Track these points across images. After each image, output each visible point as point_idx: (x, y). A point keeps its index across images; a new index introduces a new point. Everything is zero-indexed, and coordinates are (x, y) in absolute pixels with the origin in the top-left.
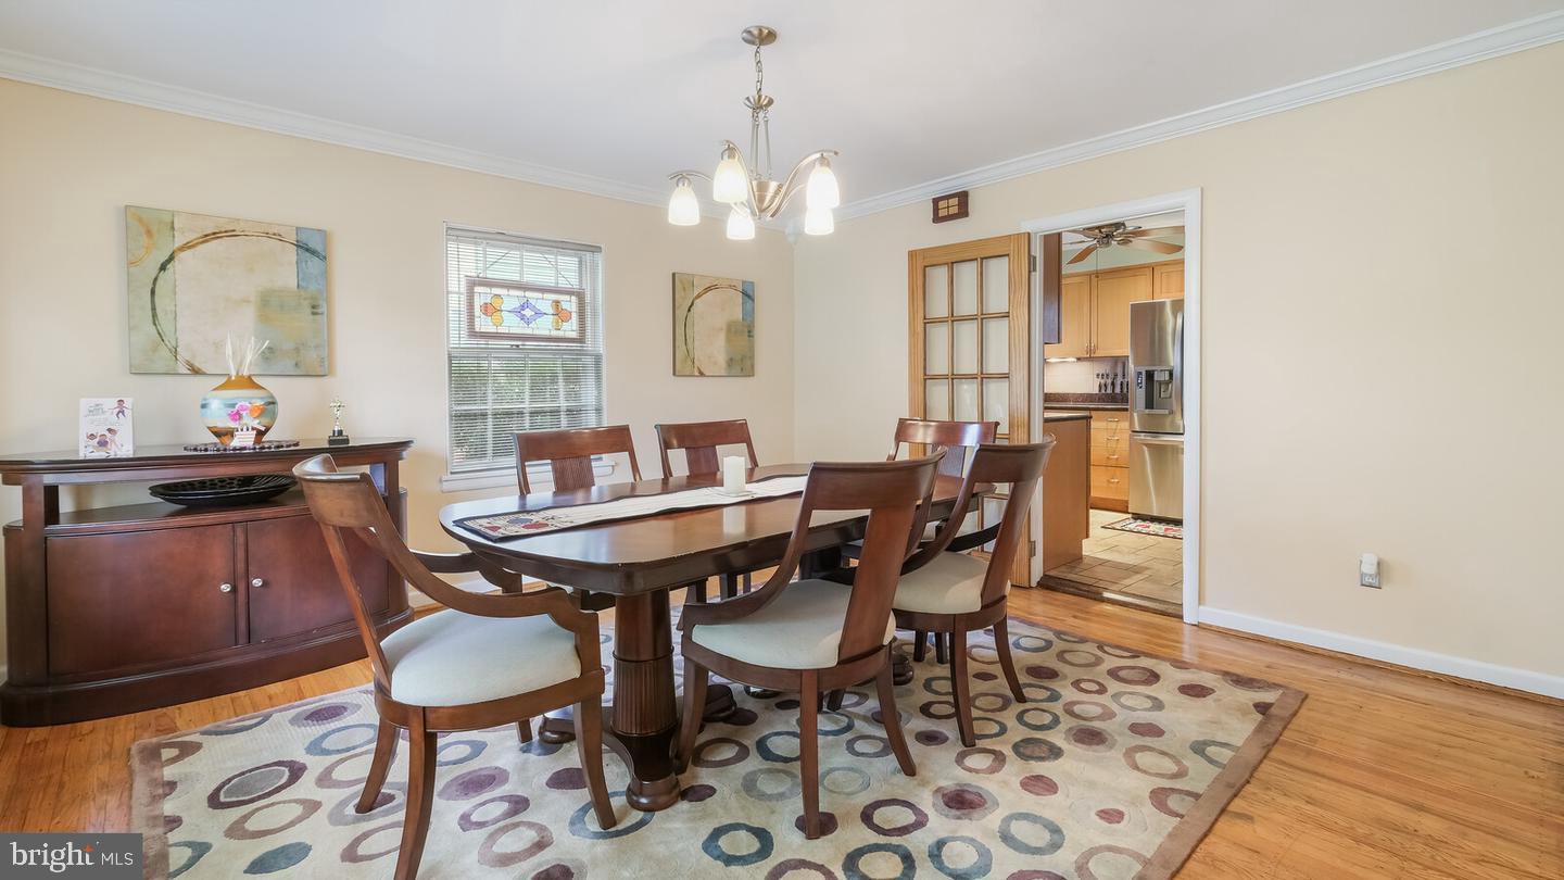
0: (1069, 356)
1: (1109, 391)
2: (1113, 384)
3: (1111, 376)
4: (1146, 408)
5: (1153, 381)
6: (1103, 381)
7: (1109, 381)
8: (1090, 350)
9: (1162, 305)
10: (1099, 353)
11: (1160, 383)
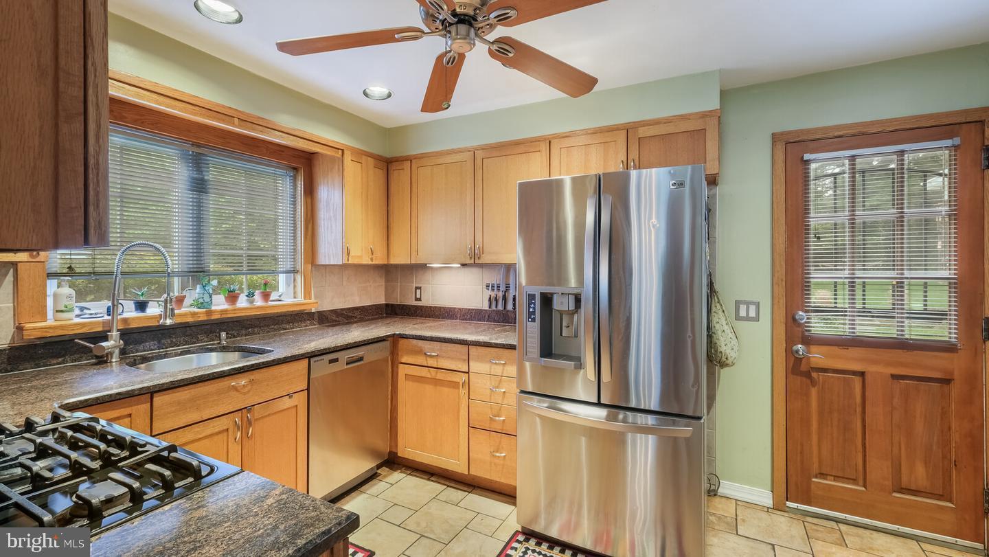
0: (453, 261)
1: (500, 307)
2: (505, 298)
3: (503, 288)
4: (542, 356)
5: (551, 309)
6: (493, 295)
7: (500, 294)
8: (474, 255)
9: (559, 183)
10: (486, 259)
11: (561, 313)
